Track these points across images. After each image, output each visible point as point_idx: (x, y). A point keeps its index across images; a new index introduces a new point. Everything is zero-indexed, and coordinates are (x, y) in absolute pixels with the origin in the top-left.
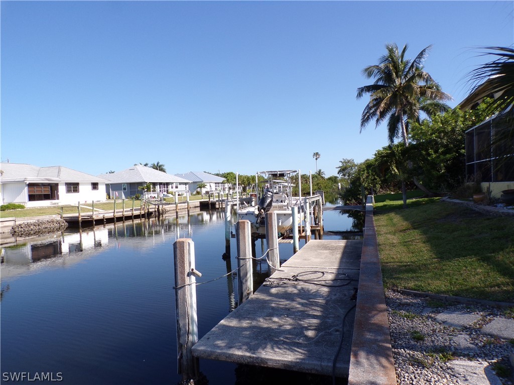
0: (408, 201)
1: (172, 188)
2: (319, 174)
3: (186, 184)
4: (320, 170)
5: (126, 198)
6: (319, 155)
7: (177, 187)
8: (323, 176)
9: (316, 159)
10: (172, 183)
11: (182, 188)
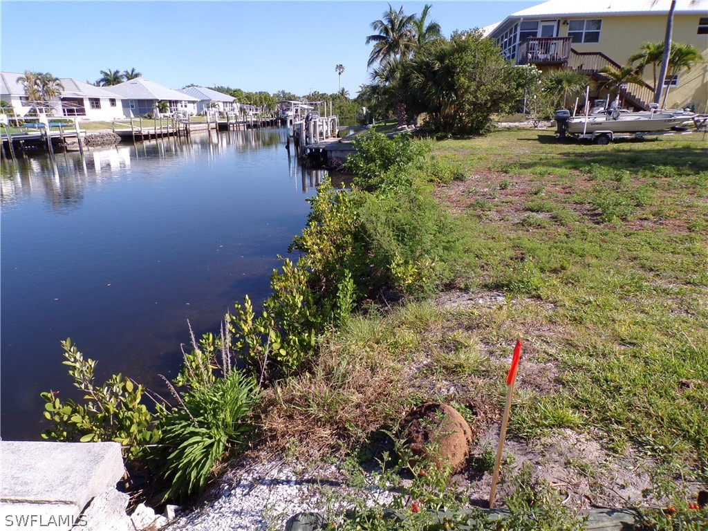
0: (387, 124)
1: (182, 106)
2: (342, 94)
3: (194, 102)
4: (343, 89)
5: (135, 117)
6: (343, 68)
7: (186, 106)
8: (347, 96)
9: (340, 74)
10: (181, 101)
11: (190, 106)
